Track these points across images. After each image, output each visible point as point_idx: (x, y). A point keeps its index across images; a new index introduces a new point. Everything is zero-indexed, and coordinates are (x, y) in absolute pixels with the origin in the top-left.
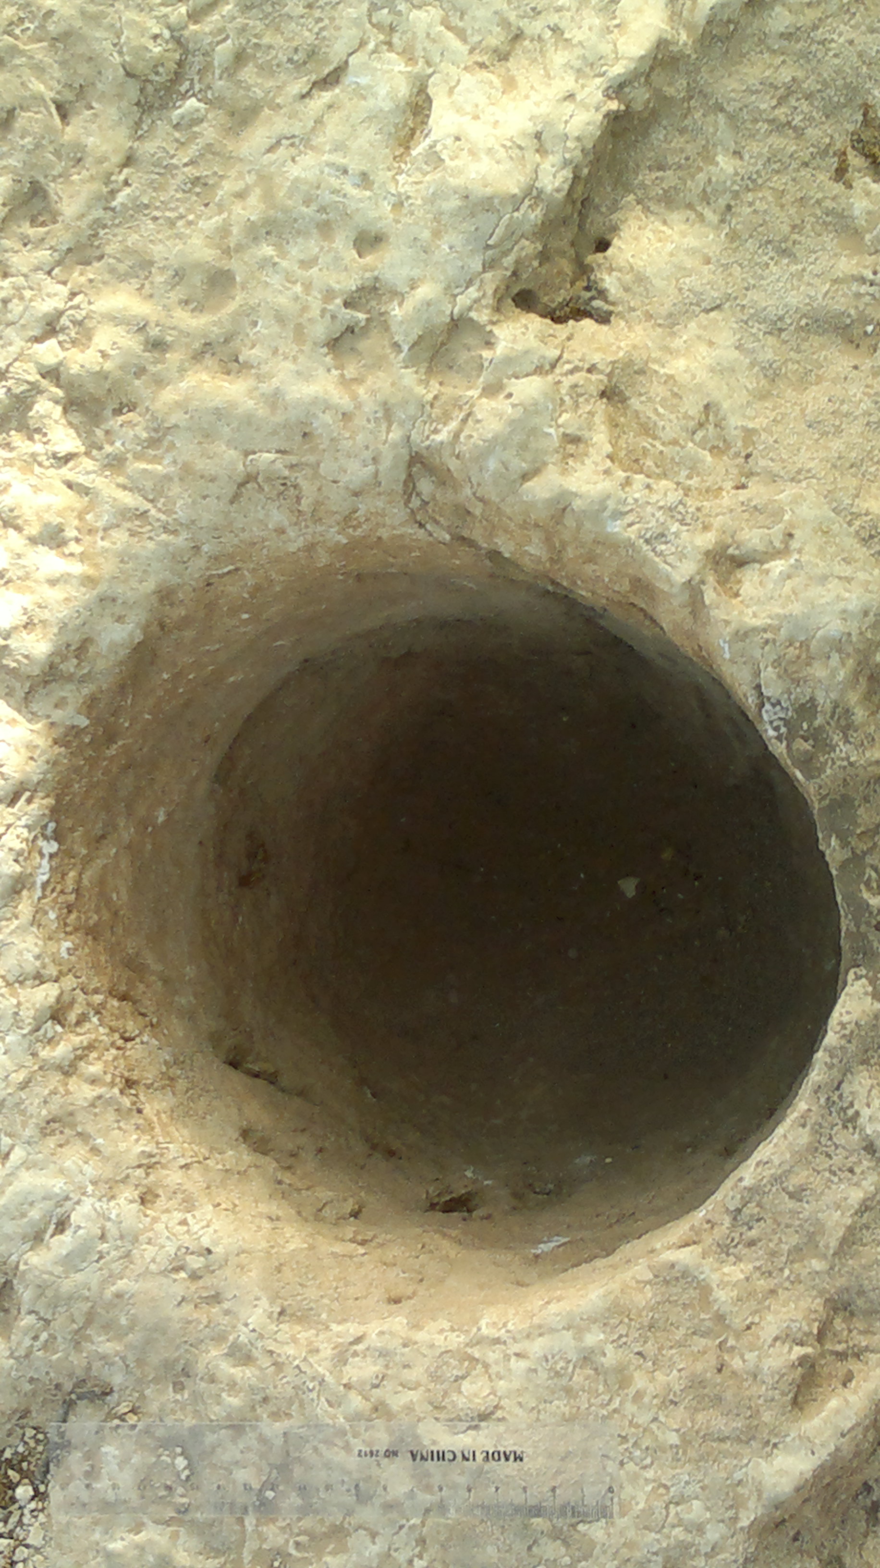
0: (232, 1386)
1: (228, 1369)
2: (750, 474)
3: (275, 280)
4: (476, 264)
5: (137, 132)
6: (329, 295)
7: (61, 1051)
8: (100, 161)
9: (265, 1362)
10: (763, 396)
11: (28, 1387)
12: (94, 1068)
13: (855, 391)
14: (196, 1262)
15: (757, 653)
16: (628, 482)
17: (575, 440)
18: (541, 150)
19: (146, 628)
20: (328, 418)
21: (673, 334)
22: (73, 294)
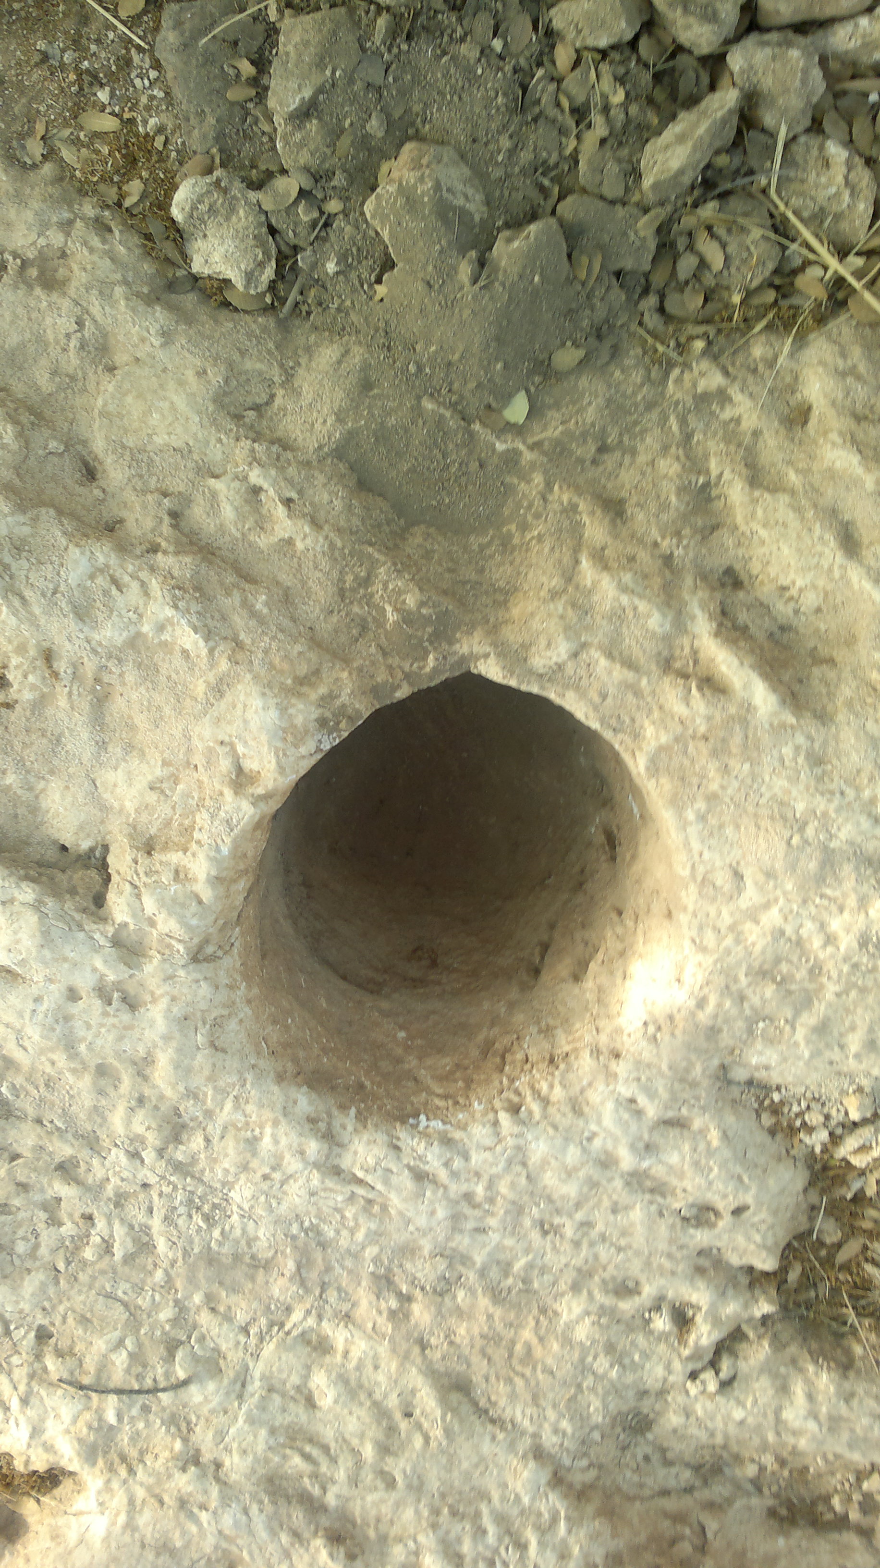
0: (719, 1005)
1: (710, 1008)
2: (188, 763)
3: (99, 1042)
4: (81, 935)
5: (23, 1118)
6: (105, 1014)
7: (536, 1108)
8: (40, 1137)
9: (706, 990)
10: (142, 754)
11: (720, 1104)
12: (544, 1087)
13: (134, 696)
14: (651, 1029)
15: (292, 759)
16: (198, 842)
17: (177, 872)
18: (12, 901)
19: (300, 1086)
20: (175, 1010)
21: (112, 808)
22: (116, 1145)
